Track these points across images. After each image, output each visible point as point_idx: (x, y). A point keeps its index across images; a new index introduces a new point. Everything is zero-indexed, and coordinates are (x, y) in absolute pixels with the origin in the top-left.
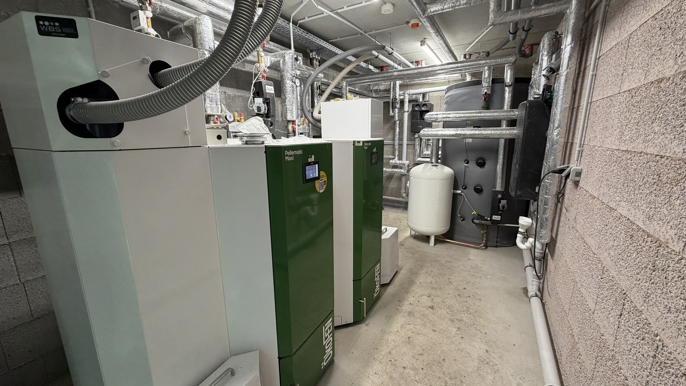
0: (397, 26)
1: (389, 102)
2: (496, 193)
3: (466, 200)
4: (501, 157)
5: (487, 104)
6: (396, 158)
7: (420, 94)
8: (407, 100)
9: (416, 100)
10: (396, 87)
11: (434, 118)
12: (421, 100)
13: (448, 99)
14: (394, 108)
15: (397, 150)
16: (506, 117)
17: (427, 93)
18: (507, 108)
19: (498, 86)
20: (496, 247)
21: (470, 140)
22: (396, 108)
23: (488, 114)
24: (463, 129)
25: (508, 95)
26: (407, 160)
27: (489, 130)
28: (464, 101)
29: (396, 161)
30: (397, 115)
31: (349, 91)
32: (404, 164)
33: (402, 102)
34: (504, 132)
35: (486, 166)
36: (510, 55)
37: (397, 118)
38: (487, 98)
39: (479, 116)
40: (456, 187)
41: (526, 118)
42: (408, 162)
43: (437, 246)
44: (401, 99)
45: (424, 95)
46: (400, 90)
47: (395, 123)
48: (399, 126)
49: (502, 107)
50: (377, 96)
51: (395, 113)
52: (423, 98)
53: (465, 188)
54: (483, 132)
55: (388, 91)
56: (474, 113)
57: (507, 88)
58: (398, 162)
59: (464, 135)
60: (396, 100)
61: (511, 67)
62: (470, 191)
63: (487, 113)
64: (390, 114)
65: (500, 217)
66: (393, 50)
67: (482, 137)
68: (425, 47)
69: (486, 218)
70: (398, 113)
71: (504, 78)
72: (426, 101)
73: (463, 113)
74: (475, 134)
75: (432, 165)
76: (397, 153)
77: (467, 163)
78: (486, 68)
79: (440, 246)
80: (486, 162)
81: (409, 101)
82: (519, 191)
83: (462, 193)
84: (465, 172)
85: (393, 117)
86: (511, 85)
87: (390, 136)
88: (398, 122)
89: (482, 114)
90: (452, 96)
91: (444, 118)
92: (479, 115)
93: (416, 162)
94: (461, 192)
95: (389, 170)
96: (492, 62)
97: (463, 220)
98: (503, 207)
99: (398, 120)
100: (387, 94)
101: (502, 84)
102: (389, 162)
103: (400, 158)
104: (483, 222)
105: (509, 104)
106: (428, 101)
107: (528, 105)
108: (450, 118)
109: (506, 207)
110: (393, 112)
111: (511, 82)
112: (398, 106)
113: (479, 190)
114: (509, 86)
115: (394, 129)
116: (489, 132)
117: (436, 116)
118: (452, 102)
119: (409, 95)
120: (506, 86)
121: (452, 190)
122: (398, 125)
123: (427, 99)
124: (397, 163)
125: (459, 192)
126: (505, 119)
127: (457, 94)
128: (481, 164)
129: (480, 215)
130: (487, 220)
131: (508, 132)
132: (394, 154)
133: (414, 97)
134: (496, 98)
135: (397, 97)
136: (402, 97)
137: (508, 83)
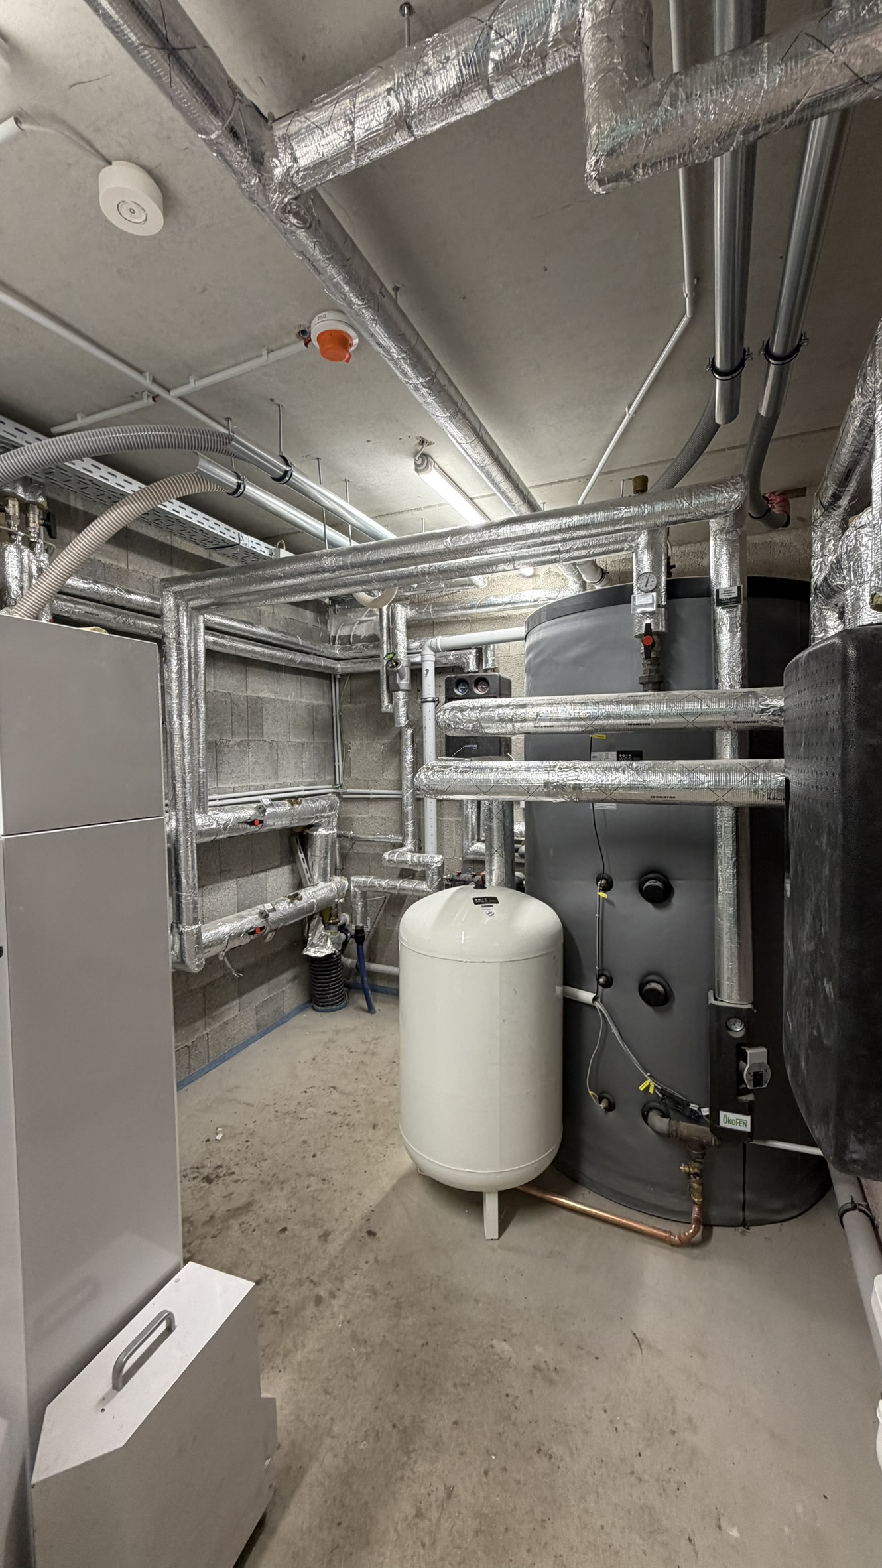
2: (724, 1015)
3: (614, 1030)
4: (725, 871)
5: (657, 671)
6: (409, 845)
7: (468, 648)
8: (429, 667)
9: (459, 668)
10: (394, 629)
11: (470, 721)
12: (472, 666)
13: (530, 656)
14: (392, 689)
15: (410, 816)
16: (733, 718)
17: (487, 644)
18: (731, 687)
19: (688, 607)
20: (745, 1224)
21: (612, 807)
22: (399, 690)
23: (663, 708)
24: (571, 763)
26: (439, 853)
27: (671, 770)
28: (577, 661)
29: (407, 855)
30: (402, 711)
32: (426, 865)
34: (731, 779)
35: (676, 900)
36: (721, 484)
37: (402, 720)
38: (656, 647)
39: (629, 716)
40: (571, 973)
42: (439, 858)
47: (400, 735)
48: (413, 742)
49: (711, 680)
51: (397, 705)
53: (608, 984)
54: (647, 778)
56: (610, 702)
57: (722, 614)
58: (409, 857)
59: (577, 788)
60: (397, 664)
61: (730, 536)
62: (626, 996)
63: (660, 702)
64: (384, 709)
65: (748, 1119)
66: (286, 463)
67: (646, 796)
68: (431, 477)
69: (694, 1107)
70: (407, 704)
71: (709, 579)
72: (486, 670)
74: (617, 788)
75: (477, 901)
76: (410, 828)
77: (606, 889)
78: (643, 539)
80: (676, 884)
81: (439, 671)
83: (597, 1004)
84: (601, 921)
85: (392, 717)
86: (737, 600)
87: (390, 775)
88: (410, 732)
89: (643, 708)
91: (502, 720)
92: (630, 709)
94: (595, 999)
95: (384, 883)
96: (658, 515)
97: (611, 1107)
98: (757, 1078)
99: (408, 726)
101: (704, 599)
103: (420, 848)
104: (685, 1127)
105: (739, 670)
106: (493, 670)
108: (524, 720)
109: (767, 1077)
110: (391, 701)
111: (735, 589)
112: (404, 683)
113: (658, 1000)
114: (729, 603)
116: (672, 779)
117: (474, 715)
119: (436, 651)
120: (720, 603)
121: (559, 989)
122: (409, 742)
123: (490, 662)
124: (405, 862)
125: (586, 996)
126: (729, 728)
128: (659, 896)
129: (671, 1097)
130: (696, 1118)
131: (747, 780)
133: (452, 656)
134: (686, 649)
135: (401, 654)
136: (417, 659)
137: (726, 591)
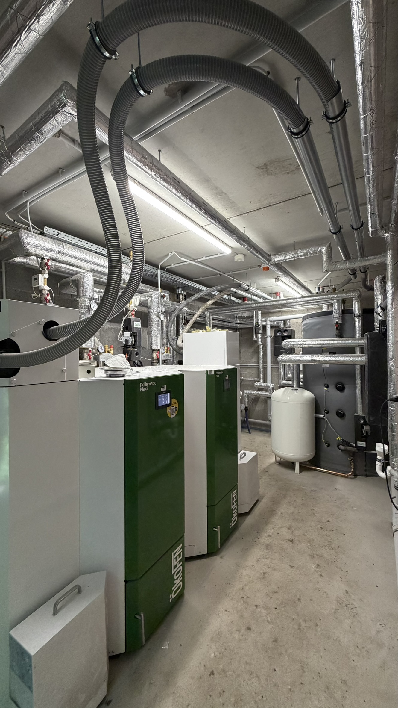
0: (250, 268)
1: (252, 327)
2: (358, 418)
3: (329, 424)
4: (358, 381)
5: (340, 332)
6: (261, 381)
7: (281, 320)
8: (269, 326)
9: (278, 326)
10: (258, 315)
11: (291, 345)
12: (282, 326)
13: (304, 327)
14: (257, 333)
15: (262, 373)
16: (358, 344)
17: (287, 320)
18: (359, 337)
19: (347, 317)
20: (366, 476)
21: (328, 366)
22: (259, 333)
23: (341, 342)
24: (318, 355)
25: (358, 324)
26: (272, 383)
27: (342, 357)
28: (319, 329)
29: (261, 384)
30: (260, 340)
31: (213, 319)
32: (269, 387)
33: (264, 328)
34: (357, 358)
35: (346, 390)
36: (354, 291)
37: (260, 343)
38: (339, 327)
39: (332, 344)
40: (317, 411)
41: (369, 348)
42: (272, 385)
43: (303, 473)
44: (263, 325)
45: (285, 321)
46: (262, 317)
47: (258, 347)
48: (263, 349)
49: (354, 336)
50: (241, 322)
51: (258, 338)
52: (285, 324)
53: (328, 413)
54: (336, 358)
55: (251, 318)
56: (327, 341)
57: (356, 319)
58: (263, 384)
59: (319, 361)
60: (259, 326)
61: (358, 300)
62: (333, 416)
63: (340, 340)
64: (254, 339)
65: (365, 443)
66: (249, 287)
67: (336, 363)
68: (279, 283)
69: (352, 444)
70: (261, 338)
71: (353, 309)
72: (287, 327)
73: (318, 341)
74: (329, 361)
75: (292, 390)
76: (262, 376)
77: (327, 387)
78: (335, 301)
79: (306, 474)
80: (346, 387)
81: (272, 327)
82: (372, 417)
83: (325, 418)
84: (326, 396)
85: (256, 342)
86: (359, 316)
87: (254, 360)
88: (262, 346)
89: (336, 342)
90: (308, 325)
91: (299, 345)
92: (333, 342)
93: (282, 385)
94: (324, 416)
95: (255, 392)
96: (339, 297)
97: (329, 446)
98: (367, 433)
99: (261, 345)
100: (250, 320)
101: (352, 314)
102: (254, 385)
103: (265, 381)
104: (349, 448)
105: (361, 332)
106: (289, 327)
107: (369, 336)
108: (305, 345)
109: (370, 433)
110: (256, 337)
111: (359, 313)
112: (261, 331)
113: (341, 415)
114: (357, 317)
115: (258, 353)
116: (343, 359)
117: (292, 343)
118: (308, 329)
119: (271, 321)
120: (355, 317)
121: (314, 415)
122: (261, 349)
123: (288, 325)
124: (262, 386)
125: (322, 416)
126: (358, 347)
127: (312, 323)
128: (341, 389)
129: (345, 441)
130: (352, 446)
131: (360, 359)
132: (259, 377)
133: (276, 323)
134: (347, 327)
135: (260, 323)
136: (264, 324)
137: (356, 314)
